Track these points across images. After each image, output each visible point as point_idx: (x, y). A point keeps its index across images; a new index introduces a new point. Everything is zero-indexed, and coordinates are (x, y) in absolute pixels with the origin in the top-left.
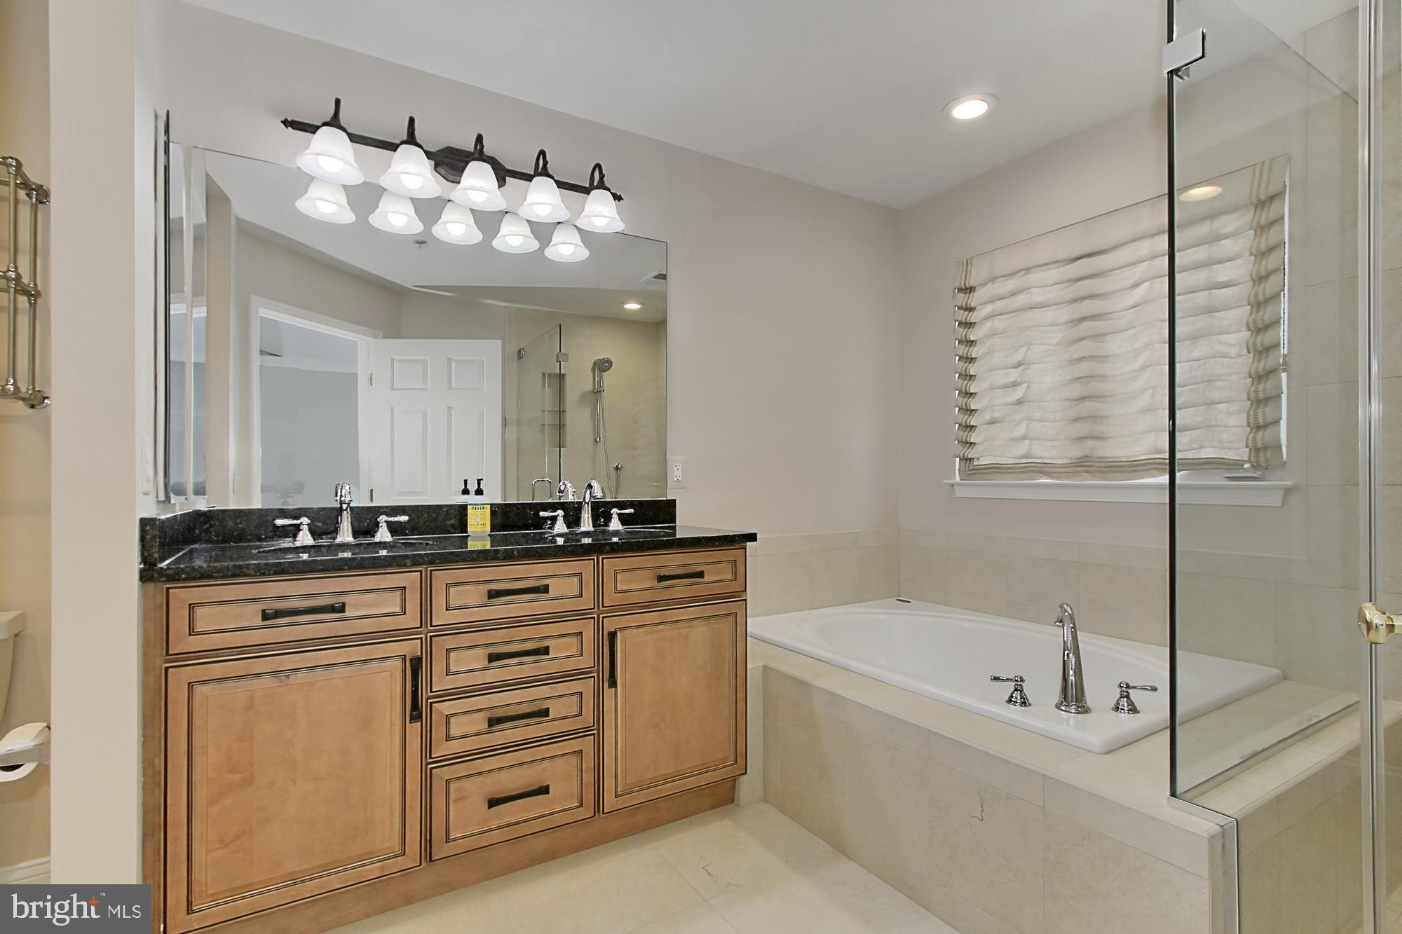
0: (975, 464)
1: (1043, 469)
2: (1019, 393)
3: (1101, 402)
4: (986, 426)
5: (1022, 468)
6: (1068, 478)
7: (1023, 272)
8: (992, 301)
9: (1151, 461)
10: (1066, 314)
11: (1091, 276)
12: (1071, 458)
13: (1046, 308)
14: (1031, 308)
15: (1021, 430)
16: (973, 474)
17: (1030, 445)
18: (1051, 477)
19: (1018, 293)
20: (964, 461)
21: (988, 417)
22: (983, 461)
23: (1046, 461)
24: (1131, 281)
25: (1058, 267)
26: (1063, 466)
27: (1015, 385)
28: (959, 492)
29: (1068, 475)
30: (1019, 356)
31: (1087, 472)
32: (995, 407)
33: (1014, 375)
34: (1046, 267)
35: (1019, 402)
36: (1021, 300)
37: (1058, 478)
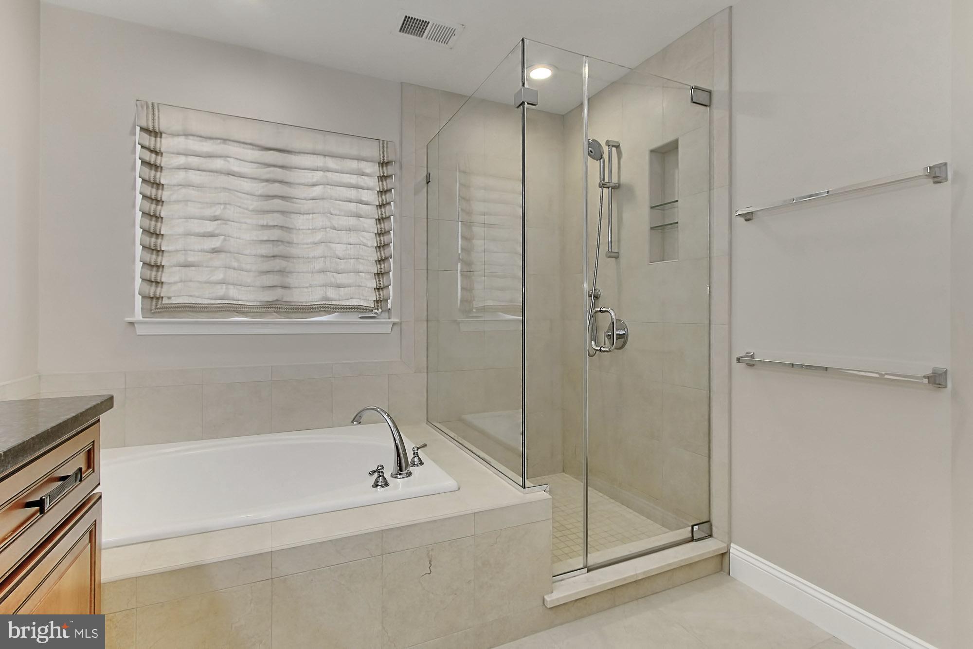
0: (164, 302)
1: (239, 309)
2: (216, 243)
3: (288, 261)
4: (178, 268)
5: (219, 307)
6: (261, 317)
7: (219, 141)
8: (186, 155)
9: (321, 306)
10: (260, 188)
11: (282, 167)
12: (261, 302)
13: (242, 179)
14: (229, 174)
15: (219, 276)
16: (159, 312)
17: (226, 288)
18: (247, 317)
19: (217, 157)
20: (149, 300)
21: (181, 258)
22: (175, 301)
23: (240, 303)
24: (311, 181)
25: (253, 149)
26: (254, 307)
27: (212, 235)
28: (140, 330)
29: (261, 315)
30: (218, 211)
31: (275, 312)
32: (189, 252)
33: (210, 227)
34: (242, 145)
35: (215, 251)
36: (218, 164)
37: (252, 317)
